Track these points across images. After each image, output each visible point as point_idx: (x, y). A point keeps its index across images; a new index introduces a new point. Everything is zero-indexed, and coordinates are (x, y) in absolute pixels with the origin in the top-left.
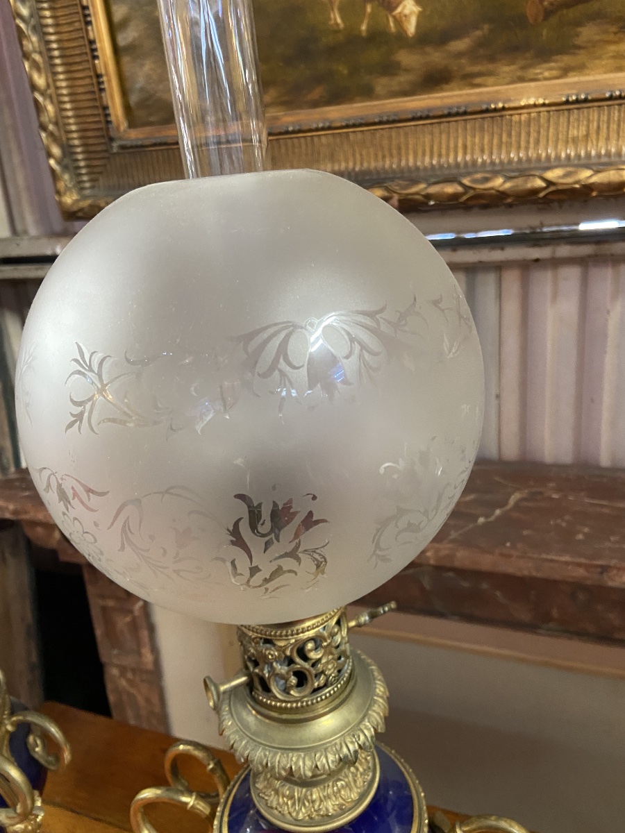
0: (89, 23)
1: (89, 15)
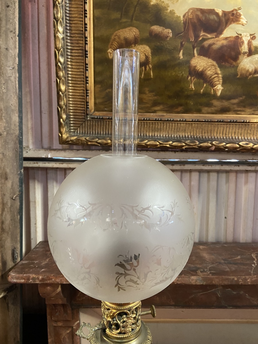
0: (87, 70)
1: (88, 67)
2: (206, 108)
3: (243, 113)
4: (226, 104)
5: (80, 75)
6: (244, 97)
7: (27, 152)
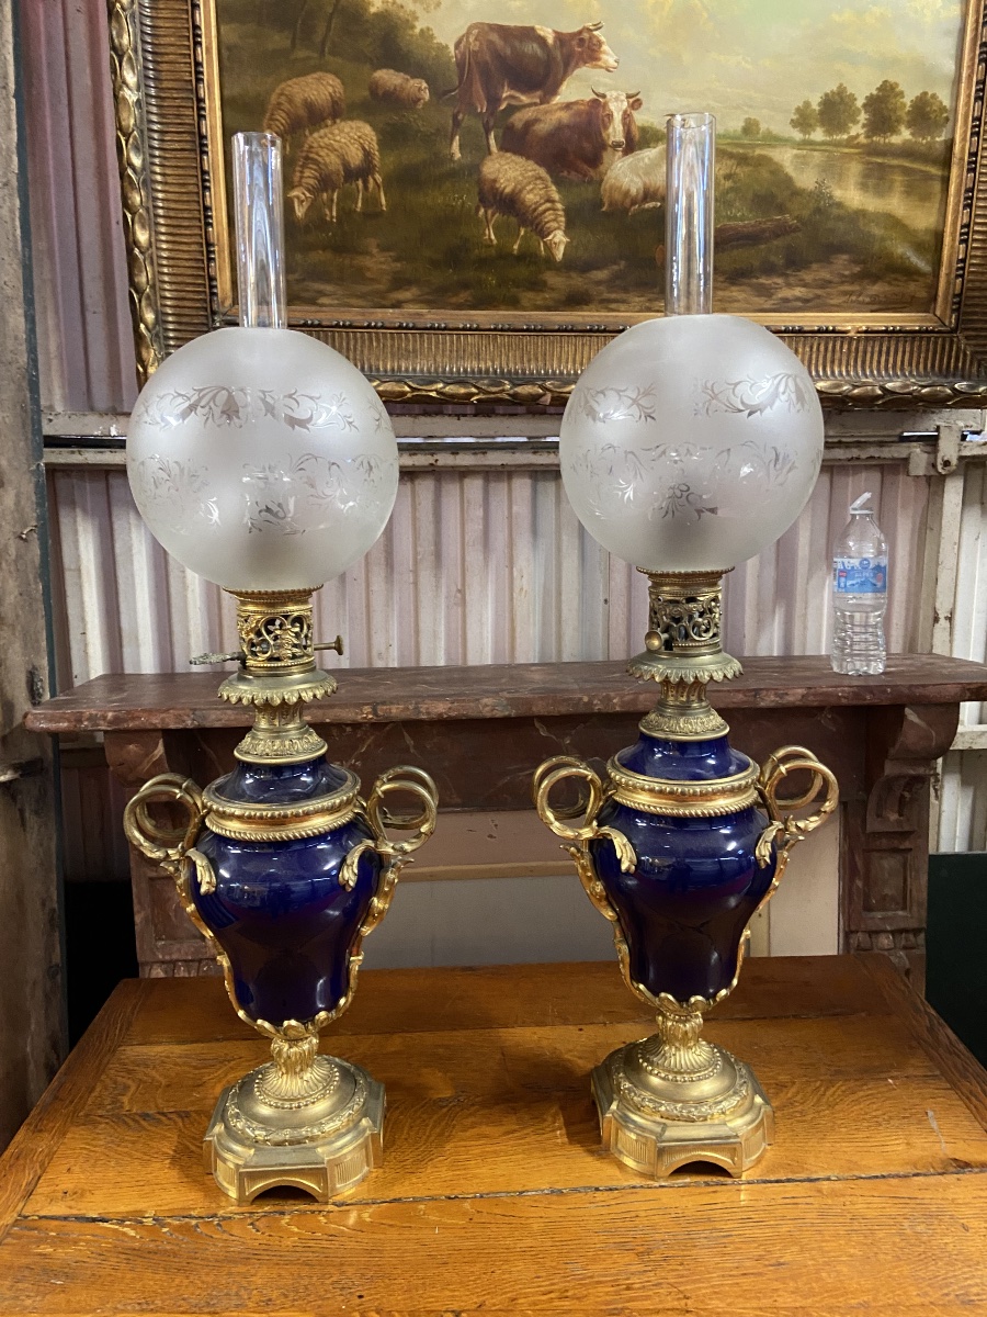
0: (206, 188)
1: (209, 181)
2: (530, 295)
3: (622, 307)
4: (577, 281)
5: (188, 201)
6: (623, 263)
7: (50, 420)
